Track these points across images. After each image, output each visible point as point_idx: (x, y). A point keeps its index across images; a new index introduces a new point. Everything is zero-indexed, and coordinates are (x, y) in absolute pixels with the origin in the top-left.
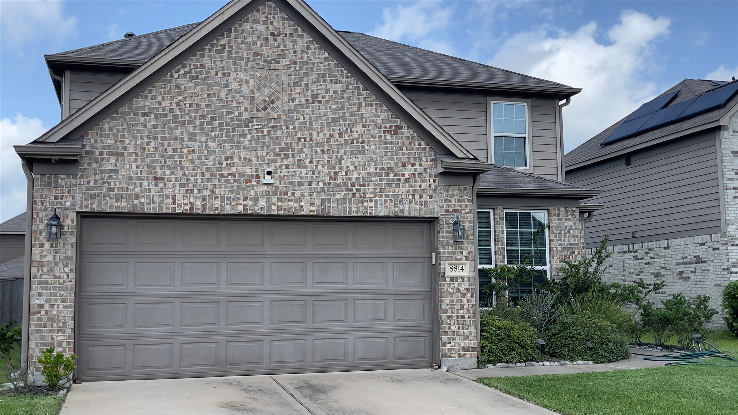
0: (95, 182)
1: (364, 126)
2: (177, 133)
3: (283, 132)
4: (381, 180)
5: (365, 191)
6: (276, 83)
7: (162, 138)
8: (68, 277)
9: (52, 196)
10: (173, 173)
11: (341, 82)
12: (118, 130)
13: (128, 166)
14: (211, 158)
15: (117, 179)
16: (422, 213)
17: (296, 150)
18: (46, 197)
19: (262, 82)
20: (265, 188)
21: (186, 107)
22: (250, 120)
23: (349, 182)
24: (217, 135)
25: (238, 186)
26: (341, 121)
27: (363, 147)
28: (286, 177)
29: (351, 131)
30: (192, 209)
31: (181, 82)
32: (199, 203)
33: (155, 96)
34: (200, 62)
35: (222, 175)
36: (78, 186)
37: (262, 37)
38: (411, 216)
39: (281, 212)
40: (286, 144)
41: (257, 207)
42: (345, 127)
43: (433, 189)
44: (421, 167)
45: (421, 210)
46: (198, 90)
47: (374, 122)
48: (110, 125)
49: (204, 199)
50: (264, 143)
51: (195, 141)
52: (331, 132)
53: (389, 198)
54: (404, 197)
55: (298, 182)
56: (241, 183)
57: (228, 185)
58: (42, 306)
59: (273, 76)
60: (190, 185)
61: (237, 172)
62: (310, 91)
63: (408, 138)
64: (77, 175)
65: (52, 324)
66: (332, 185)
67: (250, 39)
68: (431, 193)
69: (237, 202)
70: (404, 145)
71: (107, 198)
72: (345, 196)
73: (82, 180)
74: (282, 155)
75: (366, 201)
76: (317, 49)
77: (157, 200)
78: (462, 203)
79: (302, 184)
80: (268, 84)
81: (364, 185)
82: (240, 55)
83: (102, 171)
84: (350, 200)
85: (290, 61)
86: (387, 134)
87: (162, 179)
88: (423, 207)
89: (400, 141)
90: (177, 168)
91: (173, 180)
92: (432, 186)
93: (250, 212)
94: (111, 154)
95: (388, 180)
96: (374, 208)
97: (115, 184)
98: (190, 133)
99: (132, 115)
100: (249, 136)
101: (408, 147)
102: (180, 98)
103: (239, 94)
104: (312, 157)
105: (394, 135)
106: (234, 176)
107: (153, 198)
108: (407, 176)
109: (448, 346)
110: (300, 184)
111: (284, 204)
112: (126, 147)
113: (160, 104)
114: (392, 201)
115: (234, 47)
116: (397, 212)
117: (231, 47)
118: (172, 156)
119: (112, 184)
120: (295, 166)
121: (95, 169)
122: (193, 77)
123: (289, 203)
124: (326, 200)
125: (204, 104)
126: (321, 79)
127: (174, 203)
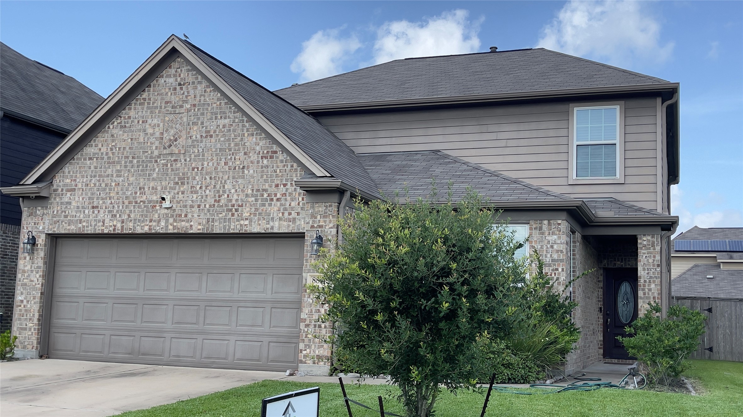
0: (58, 211)
1: (245, 154)
2: (109, 171)
3: (181, 164)
4: (256, 200)
5: (242, 211)
6: (180, 124)
7: (100, 176)
8: (38, 281)
9: (33, 222)
10: (104, 203)
11: (229, 117)
12: (73, 173)
13: (77, 199)
14: (130, 189)
15: (70, 208)
16: (290, 229)
17: (190, 179)
18: (29, 224)
19: (170, 125)
20: (166, 211)
21: (116, 151)
22: (159, 157)
23: (230, 204)
24: (135, 171)
25: (146, 210)
26: (227, 150)
27: (243, 172)
28: (181, 202)
29: (235, 159)
30: (114, 230)
31: (115, 131)
32: (119, 225)
33: (97, 144)
34: (128, 115)
35: (136, 202)
36: (47, 214)
37: (172, 88)
38: (280, 231)
39: (176, 231)
40: (183, 174)
41: (159, 227)
42: (230, 156)
43: (302, 206)
44: (292, 187)
45: (289, 226)
47: (254, 149)
48: (68, 169)
49: (123, 222)
50: (167, 175)
51: (120, 176)
52: (219, 161)
53: (262, 216)
54: (275, 215)
55: (190, 205)
56: (149, 208)
57: (140, 210)
58: (22, 301)
59: (178, 119)
60: (115, 211)
61: (146, 199)
62: (204, 128)
63: (282, 161)
64: (47, 207)
65: (27, 314)
66: (216, 206)
67: (163, 91)
68: (299, 210)
69: (145, 223)
70: (278, 168)
71: (63, 223)
72: (226, 215)
73: (50, 211)
74: (180, 184)
75: (243, 220)
76: (212, 91)
77: (93, 224)
78: (326, 218)
79: (193, 207)
80: (174, 126)
81: (242, 206)
82: (155, 105)
83: (62, 203)
84: (230, 219)
85: (191, 105)
86: (264, 159)
87: (97, 207)
88: (291, 223)
89: (275, 164)
90: (107, 198)
91: (104, 208)
92: (301, 204)
93: (153, 231)
94: (68, 190)
95: (262, 200)
96: (249, 226)
97: (69, 213)
98: (118, 171)
99: (82, 160)
100: (157, 170)
101: (281, 170)
102: (113, 144)
103: (153, 136)
104: (202, 184)
105: (270, 160)
106: (144, 202)
107: (91, 222)
108: (279, 196)
109: (304, 352)
110: (192, 207)
111: (178, 224)
112: (77, 184)
113: (100, 150)
114: (264, 219)
115: (152, 99)
116: (267, 229)
117: (150, 99)
118: (104, 190)
119: (67, 212)
120: (188, 192)
121: (58, 202)
122: (123, 126)
123: (182, 223)
124: (211, 220)
125: (128, 147)
126: (214, 116)
127: (103, 225)
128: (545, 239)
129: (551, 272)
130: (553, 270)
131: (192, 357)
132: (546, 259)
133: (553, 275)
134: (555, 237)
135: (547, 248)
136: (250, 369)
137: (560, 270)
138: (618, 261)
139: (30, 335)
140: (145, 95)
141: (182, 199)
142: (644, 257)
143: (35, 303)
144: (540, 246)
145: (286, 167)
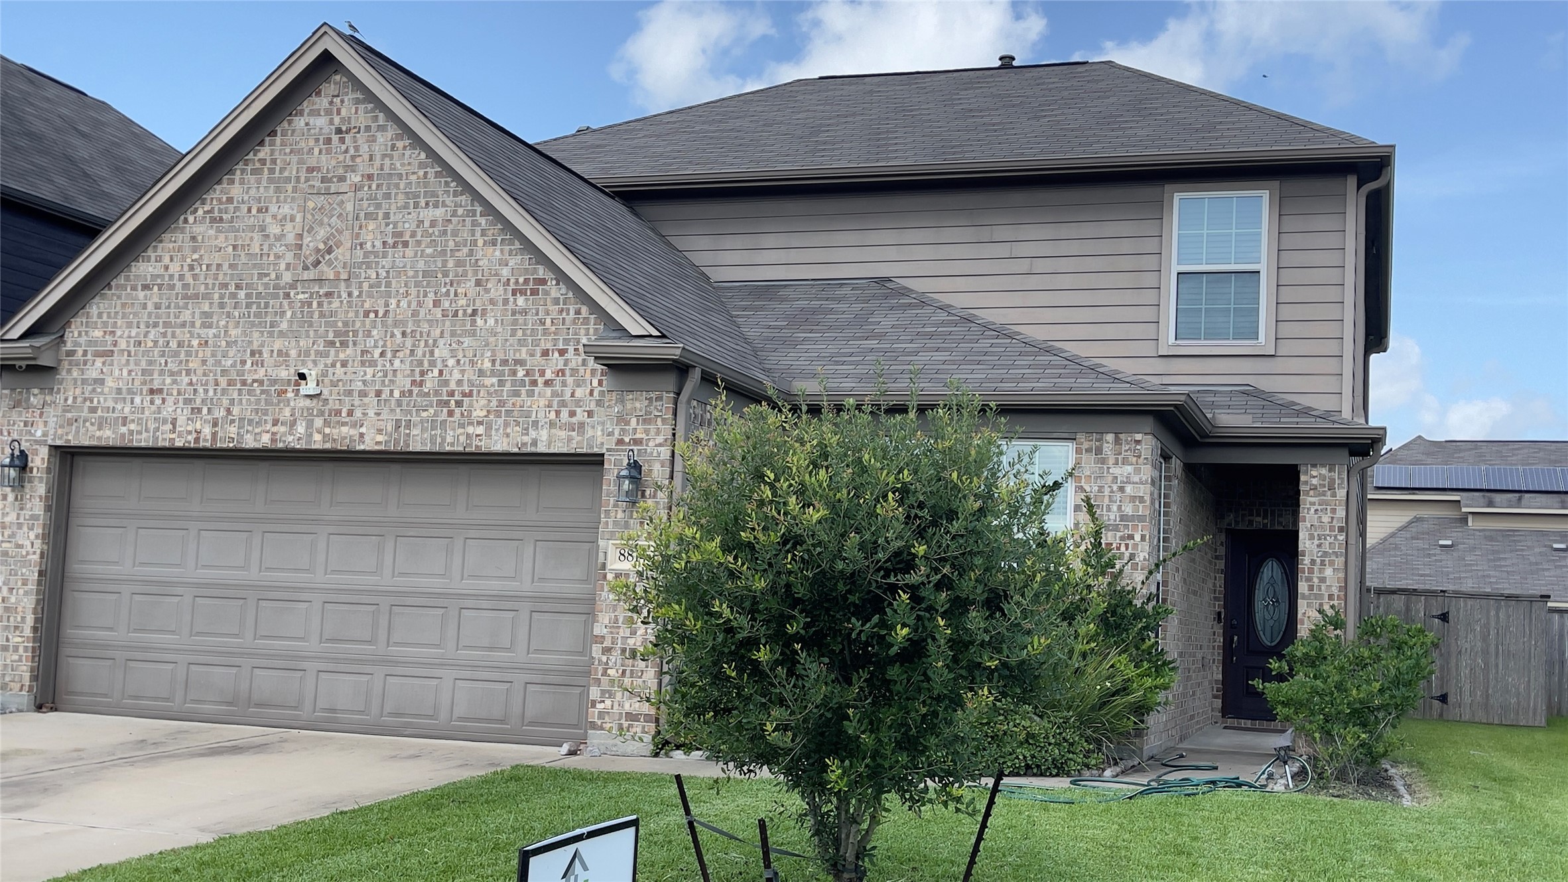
0: (75, 398)
1: (478, 283)
2: (186, 315)
3: (341, 302)
4: (501, 383)
5: (471, 405)
6: (338, 217)
7: (167, 324)
8: (32, 547)
9: (22, 421)
10: (175, 382)
11: (444, 205)
12: (109, 317)
13: (117, 372)
14: (231, 354)
15: (102, 393)
16: (572, 446)
17: (360, 335)
18: (14, 424)
19: (316, 217)
20: (308, 401)
21: (201, 270)
22: (293, 286)
23: (445, 389)
24: (242, 315)
25: (266, 399)
26: (440, 275)
27: (474, 322)
28: (340, 383)
29: (456, 294)
30: (197, 440)
31: (199, 229)
32: (207, 431)
33: (160, 256)
34: (227, 194)
35: (244, 383)
36: (53, 405)
37: (321, 138)
38: (552, 451)
39: (328, 446)
40: (346, 324)
41: (292, 437)
42: (445, 287)
43: (598, 398)
44: (577, 357)
45: (570, 439)
46: (221, 241)
47: (496, 275)
48: (98, 308)
49: (215, 424)
51: (210, 327)
52: (421, 299)
53: (513, 417)
54: (541, 415)
55: (360, 391)
56: (271, 396)
57: (252, 399)
59: (335, 206)
60: (198, 401)
61: (266, 376)
62: (391, 226)
63: (556, 301)
64: (53, 389)
65: (9, 617)
66: (414, 395)
67: (303, 144)
68: (593, 406)
69: (263, 428)
70: (548, 315)
71: (88, 424)
72: (436, 414)
73: (58, 397)
74: (338, 345)
75: (472, 424)
76: (408, 148)
77: (152, 426)
78: (650, 425)
79: (366, 395)
80: (326, 220)
81: (470, 394)
82: (286, 174)
83: (84, 381)
84: (444, 422)
85: (363, 176)
86: (518, 295)
87: (160, 391)
88: (574, 434)
89: (541, 307)
90: (181, 373)
91: (175, 393)
92: (596, 393)
93: (280, 445)
94: (98, 354)
95: (514, 383)
96: (484, 438)
97: (99, 402)
98: (206, 315)
99: (129, 289)
100: (289, 314)
101: (555, 319)
102: (196, 256)
103: (280, 241)
104: (384, 346)
105: (531, 297)
106: (261, 383)
107: (146, 423)
108: (549, 375)
109: (600, 706)
110: (363, 394)
111: (334, 431)
112: (116, 341)
113: (167, 268)
114: (518, 424)
115: (278, 161)
116: (525, 444)
117: (274, 162)
118: (176, 354)
119: (95, 401)
120: (356, 362)
121: (75, 380)
122: (216, 219)
123: (342, 428)
124: (403, 423)
125: (227, 263)
126: (411, 202)
127: (173, 431)
128: (1108, 472)
129: (1118, 541)
130: (1122, 538)
131: (361, 712)
132: (1109, 516)
133: (1123, 549)
134: (1129, 469)
135: (1112, 491)
136: (483, 739)
137: (1137, 538)
138: (1258, 515)
139: (15, 661)
140: (264, 152)
141: (343, 377)
142: (1312, 510)
143: (26, 593)
144: (1097, 488)
145: (564, 314)
